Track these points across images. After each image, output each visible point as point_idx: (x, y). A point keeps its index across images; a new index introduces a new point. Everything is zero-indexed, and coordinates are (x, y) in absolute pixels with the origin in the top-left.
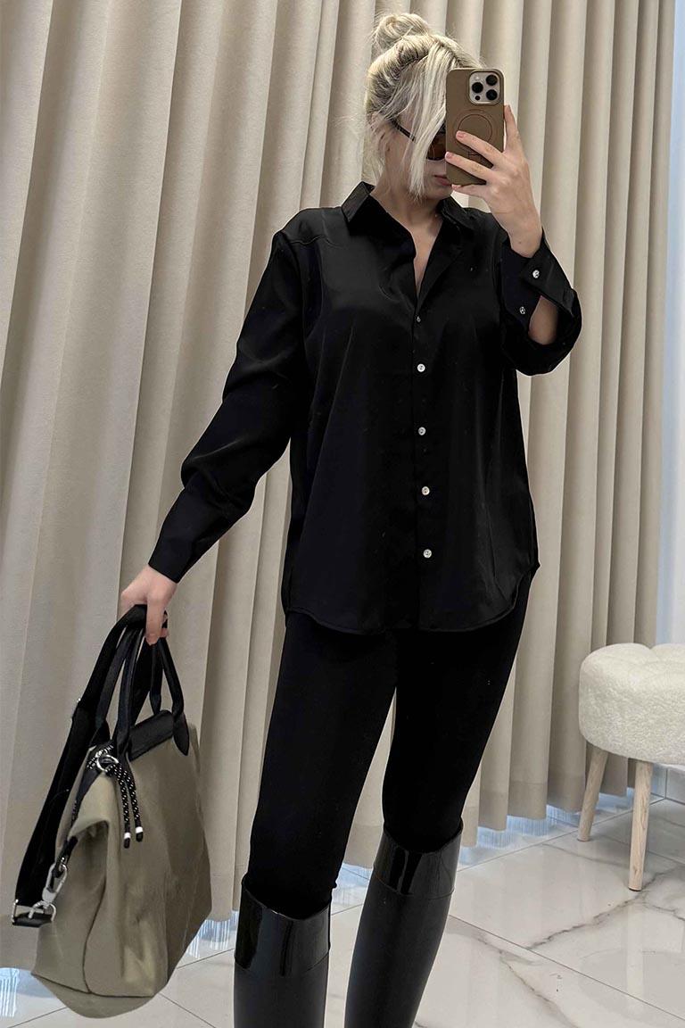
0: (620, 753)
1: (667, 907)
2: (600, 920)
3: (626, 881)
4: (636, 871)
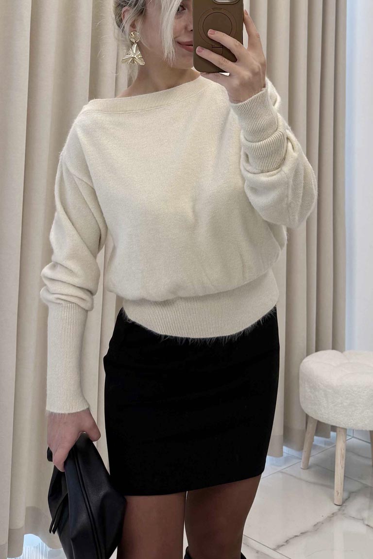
4: (338, 494)
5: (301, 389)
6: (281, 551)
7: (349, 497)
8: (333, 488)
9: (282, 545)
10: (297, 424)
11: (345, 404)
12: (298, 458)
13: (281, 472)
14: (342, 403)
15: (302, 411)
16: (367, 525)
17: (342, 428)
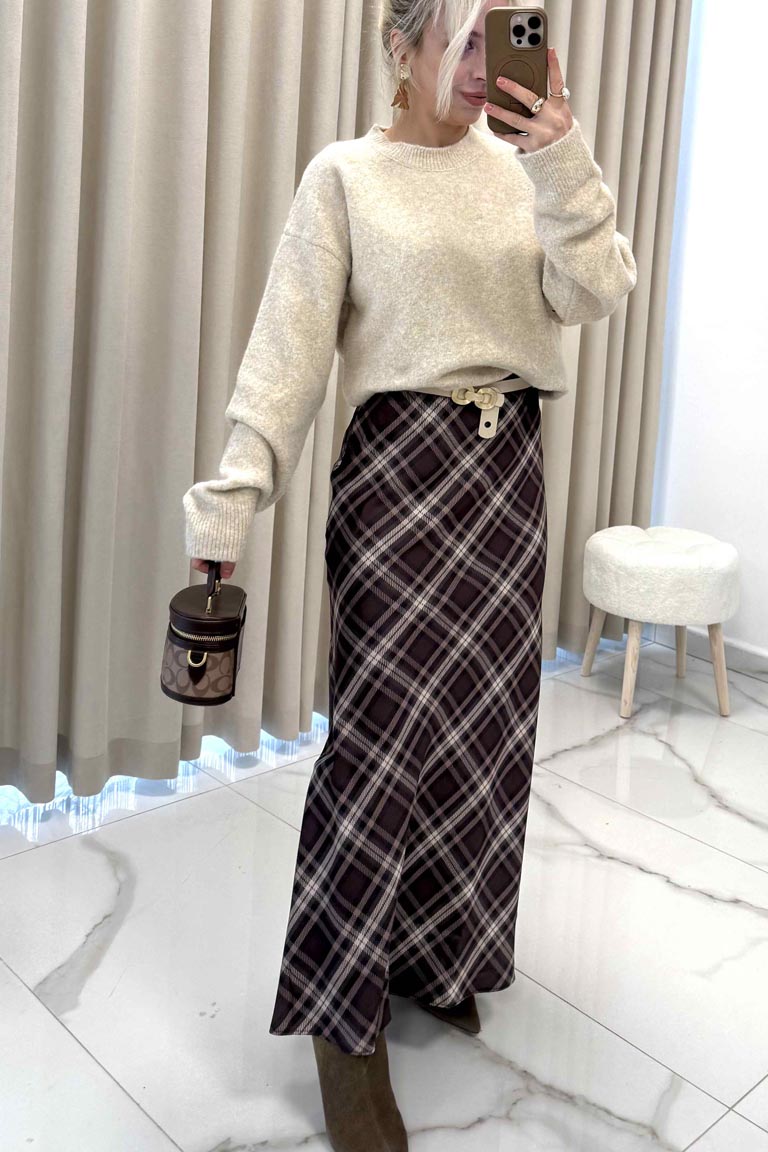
0: (616, 614)
1: (651, 731)
2: (595, 742)
3: (619, 711)
4: (626, 703)
5: (586, 573)
6: (546, 765)
7: (641, 709)
8: (620, 698)
9: (548, 759)
10: (578, 620)
11: (642, 590)
12: (576, 663)
13: (553, 679)
14: (637, 589)
15: (586, 600)
16: (661, 741)
17: (636, 621)
